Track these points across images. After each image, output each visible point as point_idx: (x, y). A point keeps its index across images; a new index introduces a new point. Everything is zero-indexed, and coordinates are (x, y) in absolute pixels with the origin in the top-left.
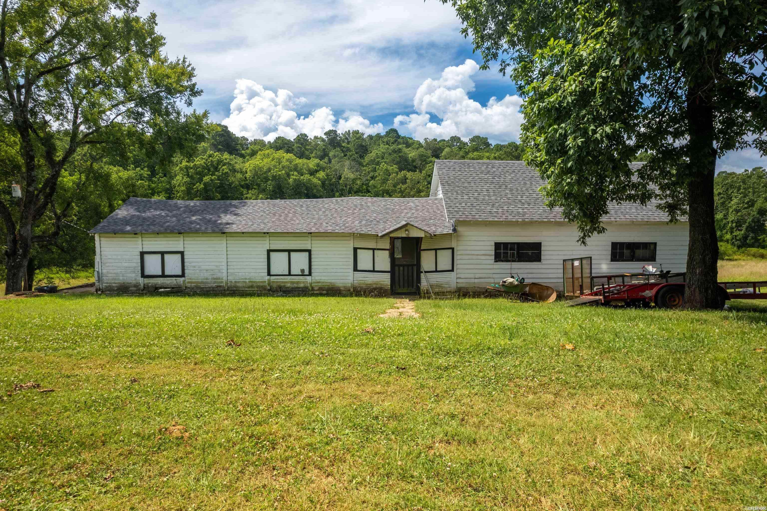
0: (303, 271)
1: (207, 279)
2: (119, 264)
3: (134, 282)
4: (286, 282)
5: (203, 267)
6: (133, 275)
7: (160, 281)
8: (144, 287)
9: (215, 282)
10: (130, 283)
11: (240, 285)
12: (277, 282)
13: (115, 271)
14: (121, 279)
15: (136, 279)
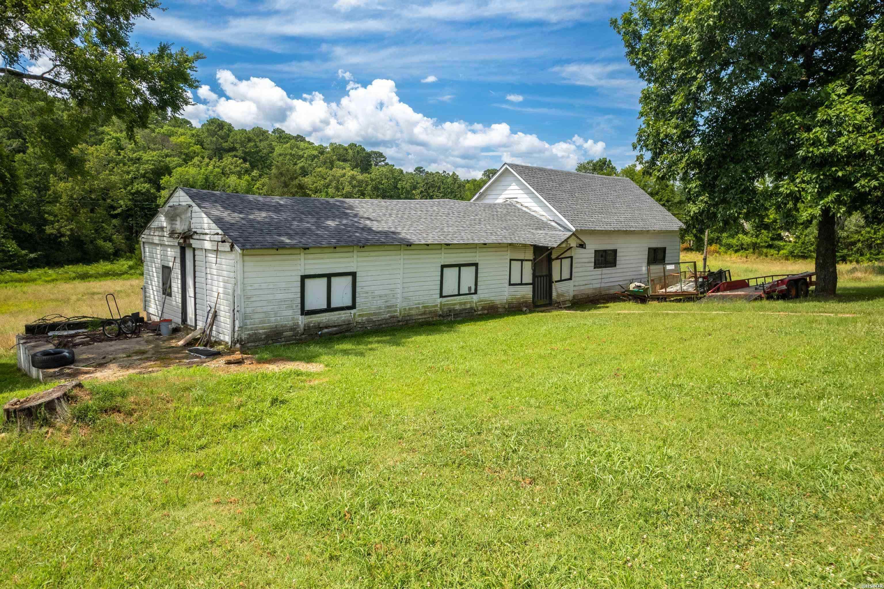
0: (470, 288)
1: (380, 308)
2: (270, 297)
3: (291, 323)
4: (455, 304)
5: (377, 293)
6: (290, 313)
7: (324, 318)
8: (305, 330)
9: (389, 312)
10: (285, 326)
11: (413, 312)
12: (447, 304)
13: (265, 309)
14: (273, 321)
15: (293, 319)
